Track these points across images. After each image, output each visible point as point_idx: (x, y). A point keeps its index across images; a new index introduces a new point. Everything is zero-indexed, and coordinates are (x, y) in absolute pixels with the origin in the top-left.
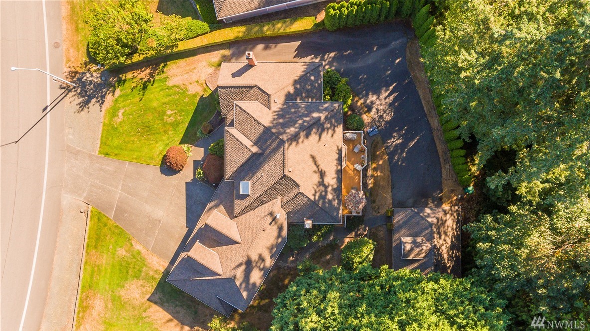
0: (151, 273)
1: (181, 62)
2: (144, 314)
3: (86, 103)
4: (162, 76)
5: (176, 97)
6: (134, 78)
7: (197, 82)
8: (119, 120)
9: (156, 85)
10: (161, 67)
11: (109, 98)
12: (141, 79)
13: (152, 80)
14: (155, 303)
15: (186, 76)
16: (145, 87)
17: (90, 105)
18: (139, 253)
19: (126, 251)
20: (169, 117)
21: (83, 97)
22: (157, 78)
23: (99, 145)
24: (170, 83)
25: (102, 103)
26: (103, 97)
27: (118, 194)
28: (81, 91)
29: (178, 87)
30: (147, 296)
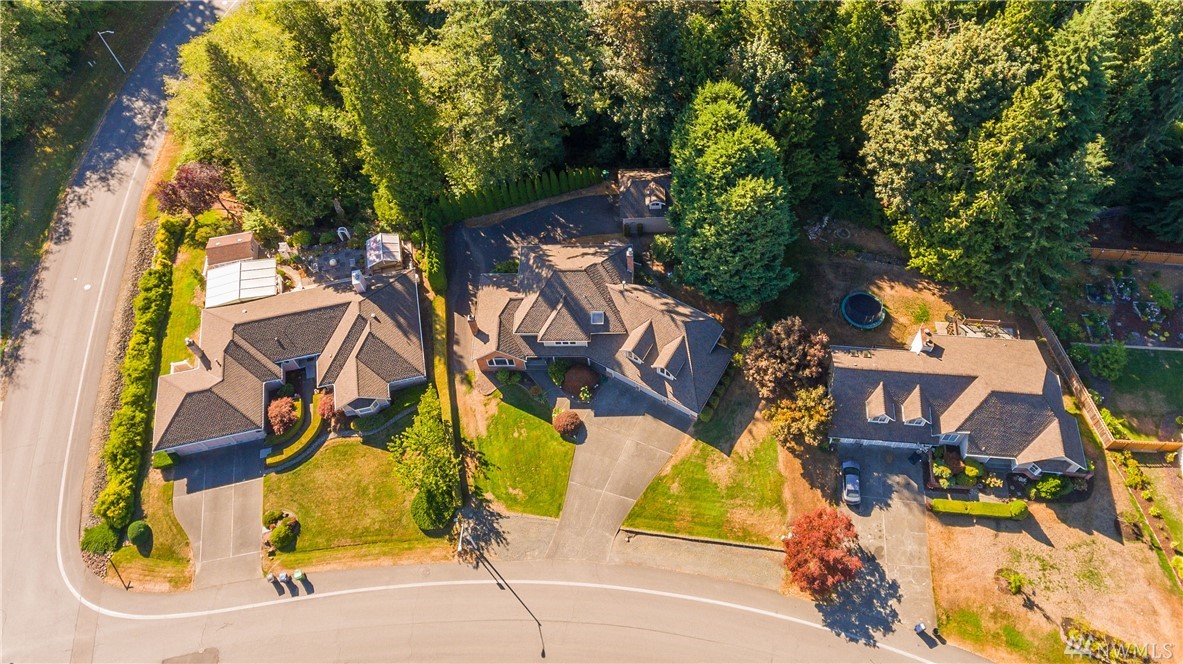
0: (698, 452)
1: (463, 421)
2: (746, 459)
3: (498, 535)
4: (476, 443)
5: (500, 427)
6: (474, 477)
7: (485, 405)
8: (521, 493)
9: (484, 450)
10: (466, 445)
11: (495, 507)
12: (476, 468)
13: (479, 455)
14: (732, 447)
15: (478, 417)
16: (486, 464)
17: (500, 530)
18: (675, 467)
19: (674, 482)
20: (521, 434)
21: (490, 540)
22: (477, 449)
23: (549, 518)
24: (484, 433)
25: (499, 515)
26: (492, 514)
27: (607, 493)
28: (483, 541)
29: (489, 426)
30: (725, 456)
